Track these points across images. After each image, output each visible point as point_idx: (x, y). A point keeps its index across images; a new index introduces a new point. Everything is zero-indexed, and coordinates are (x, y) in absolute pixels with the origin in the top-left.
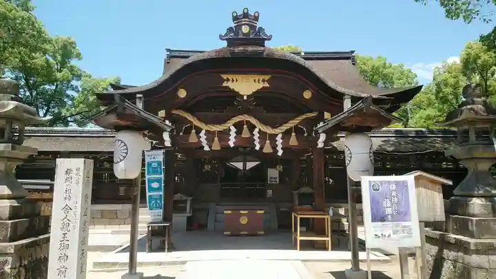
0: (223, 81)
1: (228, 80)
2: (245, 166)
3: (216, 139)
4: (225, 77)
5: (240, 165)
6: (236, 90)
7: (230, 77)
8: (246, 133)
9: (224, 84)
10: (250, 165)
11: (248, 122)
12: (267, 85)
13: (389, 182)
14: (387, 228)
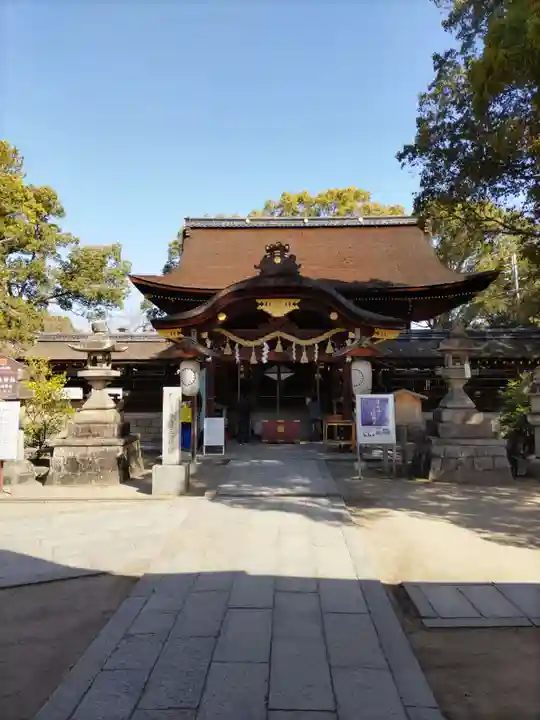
0: (257, 305)
1: (262, 304)
2: (279, 376)
3: (253, 353)
4: (259, 301)
5: (274, 376)
6: (269, 312)
7: (264, 301)
8: (279, 348)
9: (260, 308)
10: (284, 376)
11: (281, 338)
12: (297, 307)
13: (375, 399)
14: (373, 430)
